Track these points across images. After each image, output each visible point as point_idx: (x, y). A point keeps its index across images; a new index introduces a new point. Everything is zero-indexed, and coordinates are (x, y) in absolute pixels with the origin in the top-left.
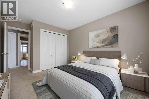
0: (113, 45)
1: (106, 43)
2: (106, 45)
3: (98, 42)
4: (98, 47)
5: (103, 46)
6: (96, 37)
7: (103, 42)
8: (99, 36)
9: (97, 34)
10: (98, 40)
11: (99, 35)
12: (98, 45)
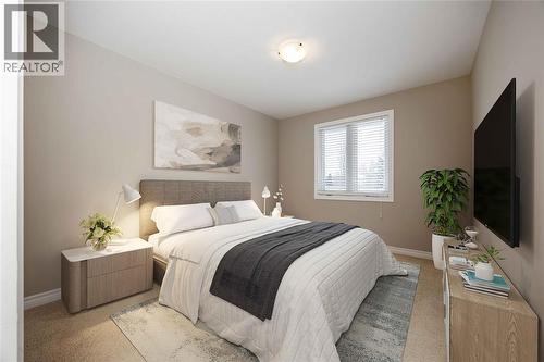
0: (233, 168)
1: (219, 159)
2: (218, 166)
3: (196, 152)
4: (196, 168)
5: (213, 167)
6: (189, 131)
7: (210, 154)
8: (201, 135)
9: (193, 124)
10: (195, 142)
11: (198, 129)
12: (197, 160)
